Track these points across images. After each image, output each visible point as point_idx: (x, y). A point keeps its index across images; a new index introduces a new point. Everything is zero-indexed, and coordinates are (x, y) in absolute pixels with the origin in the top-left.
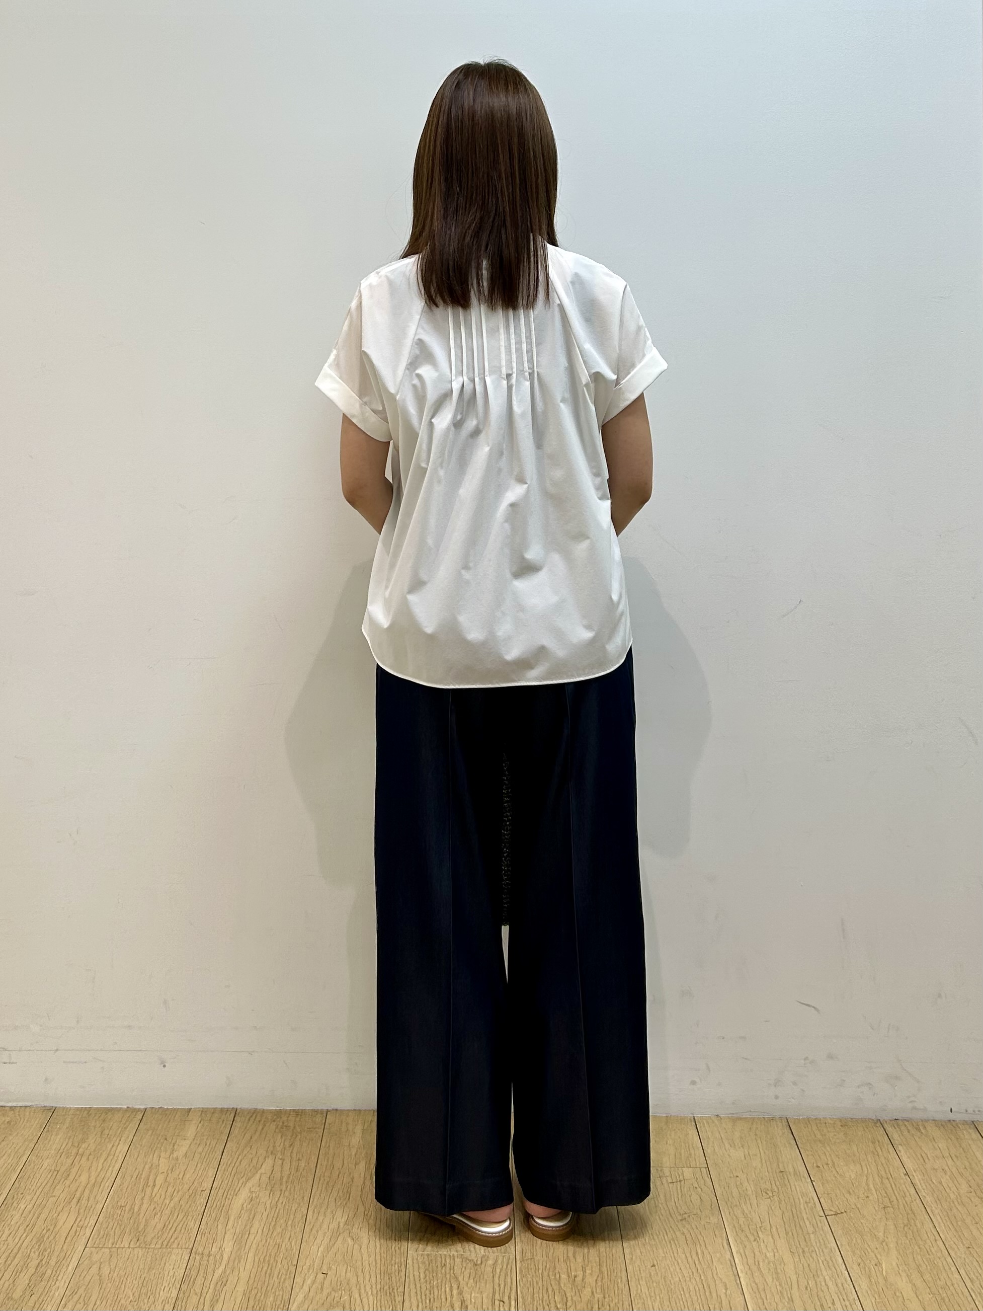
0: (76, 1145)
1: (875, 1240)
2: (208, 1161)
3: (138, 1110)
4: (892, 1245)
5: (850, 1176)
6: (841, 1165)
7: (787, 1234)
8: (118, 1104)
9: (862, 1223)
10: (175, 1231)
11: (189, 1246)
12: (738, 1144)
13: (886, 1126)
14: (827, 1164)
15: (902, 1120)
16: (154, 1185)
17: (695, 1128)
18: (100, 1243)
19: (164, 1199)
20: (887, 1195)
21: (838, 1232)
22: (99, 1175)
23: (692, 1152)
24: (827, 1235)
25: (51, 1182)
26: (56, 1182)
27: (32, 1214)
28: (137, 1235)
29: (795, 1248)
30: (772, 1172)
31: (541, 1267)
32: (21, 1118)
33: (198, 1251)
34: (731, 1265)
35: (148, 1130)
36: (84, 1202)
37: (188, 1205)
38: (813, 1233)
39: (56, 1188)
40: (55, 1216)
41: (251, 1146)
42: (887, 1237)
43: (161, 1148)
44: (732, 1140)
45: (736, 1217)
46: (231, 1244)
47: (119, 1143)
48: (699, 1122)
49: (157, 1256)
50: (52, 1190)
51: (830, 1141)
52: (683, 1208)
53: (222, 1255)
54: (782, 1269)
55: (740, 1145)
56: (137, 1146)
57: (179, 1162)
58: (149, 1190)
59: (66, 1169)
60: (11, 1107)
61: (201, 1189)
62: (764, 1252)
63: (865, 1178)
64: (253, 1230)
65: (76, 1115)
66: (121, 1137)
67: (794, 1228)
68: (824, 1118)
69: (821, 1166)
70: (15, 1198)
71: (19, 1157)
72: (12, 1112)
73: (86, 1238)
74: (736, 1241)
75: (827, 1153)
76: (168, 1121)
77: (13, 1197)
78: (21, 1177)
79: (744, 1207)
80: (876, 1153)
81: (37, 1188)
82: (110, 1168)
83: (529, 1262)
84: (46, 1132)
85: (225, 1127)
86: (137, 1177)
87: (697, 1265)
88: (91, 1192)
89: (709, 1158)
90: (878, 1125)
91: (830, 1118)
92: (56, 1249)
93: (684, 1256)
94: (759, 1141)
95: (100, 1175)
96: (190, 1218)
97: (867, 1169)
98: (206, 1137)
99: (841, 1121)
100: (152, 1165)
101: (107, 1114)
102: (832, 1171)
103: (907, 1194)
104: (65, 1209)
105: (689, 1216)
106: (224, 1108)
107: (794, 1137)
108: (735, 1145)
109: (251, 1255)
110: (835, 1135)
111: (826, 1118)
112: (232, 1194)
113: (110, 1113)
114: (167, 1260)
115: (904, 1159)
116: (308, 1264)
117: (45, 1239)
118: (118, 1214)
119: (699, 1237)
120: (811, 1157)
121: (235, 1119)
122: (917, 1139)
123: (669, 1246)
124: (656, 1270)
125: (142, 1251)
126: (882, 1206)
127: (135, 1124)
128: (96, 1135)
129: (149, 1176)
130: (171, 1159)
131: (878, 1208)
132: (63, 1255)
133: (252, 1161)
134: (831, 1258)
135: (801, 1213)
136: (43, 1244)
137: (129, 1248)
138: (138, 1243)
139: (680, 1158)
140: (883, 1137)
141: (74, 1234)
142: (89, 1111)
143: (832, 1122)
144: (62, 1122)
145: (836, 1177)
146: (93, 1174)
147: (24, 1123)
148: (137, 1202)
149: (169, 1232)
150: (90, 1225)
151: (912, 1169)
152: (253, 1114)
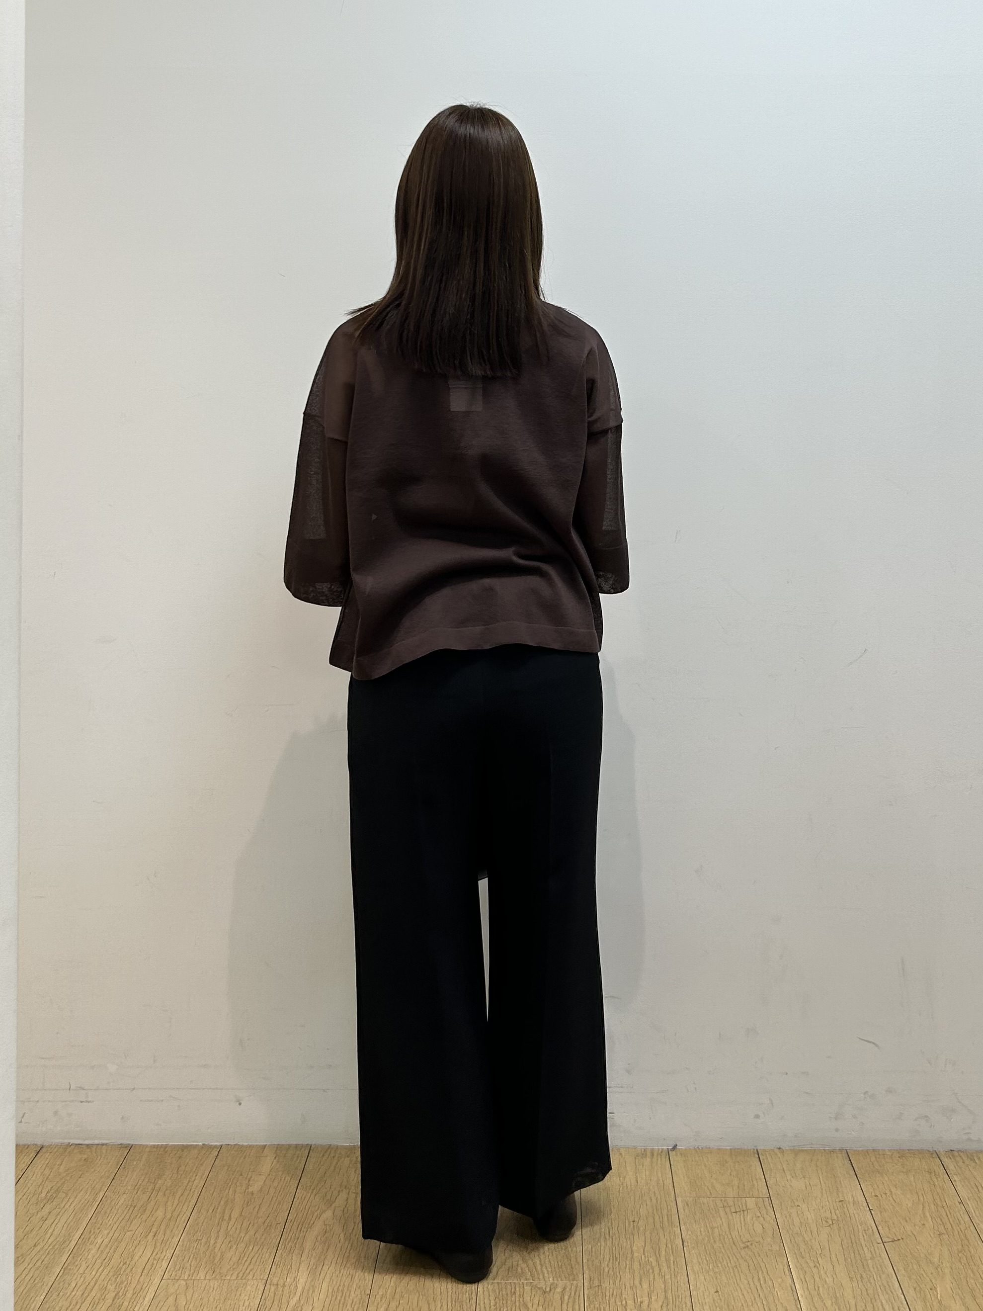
0: (153, 1181)
1: (930, 1265)
2: (283, 1195)
3: (214, 1147)
4: (947, 1271)
5: (907, 1205)
6: (898, 1194)
7: (845, 1260)
8: (194, 1142)
9: (917, 1249)
10: (250, 1263)
11: (264, 1277)
12: (799, 1174)
13: (942, 1158)
14: (886, 1194)
15: (958, 1152)
16: (230, 1219)
17: (758, 1160)
18: (176, 1275)
19: (239, 1234)
20: (943, 1223)
21: (895, 1258)
22: (174, 1210)
23: (755, 1183)
24: (885, 1261)
25: (128, 1215)
26: (133, 1216)
27: (108, 1248)
28: (213, 1267)
29: (853, 1273)
30: (832, 1202)
31: (608, 1294)
32: (97, 1155)
33: (273, 1282)
34: (792, 1290)
35: (224, 1166)
36: (160, 1236)
37: (263, 1237)
38: (871, 1259)
39: (133, 1222)
40: (131, 1250)
41: (325, 1182)
42: (942, 1263)
43: (236, 1183)
44: (794, 1171)
45: (798, 1245)
46: (305, 1275)
47: (194, 1180)
48: (763, 1155)
49: (233, 1288)
50: (128, 1226)
51: (888, 1171)
52: (746, 1237)
53: (297, 1286)
54: (841, 1294)
55: (802, 1176)
56: (213, 1181)
57: (254, 1196)
58: (224, 1224)
59: (143, 1205)
60: (87, 1145)
61: (276, 1222)
62: (823, 1278)
63: (922, 1206)
64: (326, 1262)
65: (152, 1152)
66: (197, 1173)
67: (852, 1255)
68: (882, 1150)
69: (879, 1196)
70: (92, 1232)
71: (96, 1193)
72: (89, 1150)
73: (162, 1270)
74: (797, 1268)
75: (885, 1182)
76: (242, 1158)
77: (90, 1232)
78: (98, 1212)
79: (805, 1236)
80: (931, 1181)
81: (114, 1222)
82: (186, 1204)
83: (597, 1288)
84: (123, 1169)
85: (300, 1163)
86: (213, 1211)
87: (759, 1291)
88: (167, 1226)
89: (771, 1188)
90: (935, 1155)
91: (889, 1150)
92: (133, 1280)
93: (746, 1282)
94: (820, 1172)
95: (177, 1209)
96: (265, 1250)
97: (923, 1197)
98: (280, 1173)
99: (898, 1152)
100: (227, 1201)
101: (183, 1151)
102: (889, 1200)
103: (962, 1222)
104: (142, 1243)
105: (752, 1244)
106: (299, 1145)
107: (854, 1169)
108: (796, 1176)
109: (325, 1285)
110: (893, 1166)
111: (884, 1150)
112: (307, 1226)
113: (185, 1150)
114: (243, 1291)
115: (959, 1188)
116: (381, 1293)
117: (121, 1273)
118: (193, 1247)
119: (763, 1265)
120: (870, 1187)
121: (310, 1155)
122: (971, 1169)
123: (732, 1274)
124: (719, 1296)
125: (217, 1282)
126: (938, 1233)
127: (211, 1162)
128: (172, 1171)
129: (225, 1210)
130: (246, 1193)
131: (934, 1233)
132: (139, 1287)
133: (326, 1195)
134: (888, 1282)
135: (859, 1240)
136: (120, 1277)
137: (205, 1279)
138: (214, 1276)
139: (745, 1190)
140: (939, 1168)
141: (150, 1267)
142: (166, 1147)
143: (890, 1154)
144: (138, 1159)
145: (893, 1205)
146: (169, 1208)
147: (101, 1160)
148: (212, 1235)
149: (244, 1263)
150: (166, 1258)
151: (966, 1198)
152: (328, 1149)
